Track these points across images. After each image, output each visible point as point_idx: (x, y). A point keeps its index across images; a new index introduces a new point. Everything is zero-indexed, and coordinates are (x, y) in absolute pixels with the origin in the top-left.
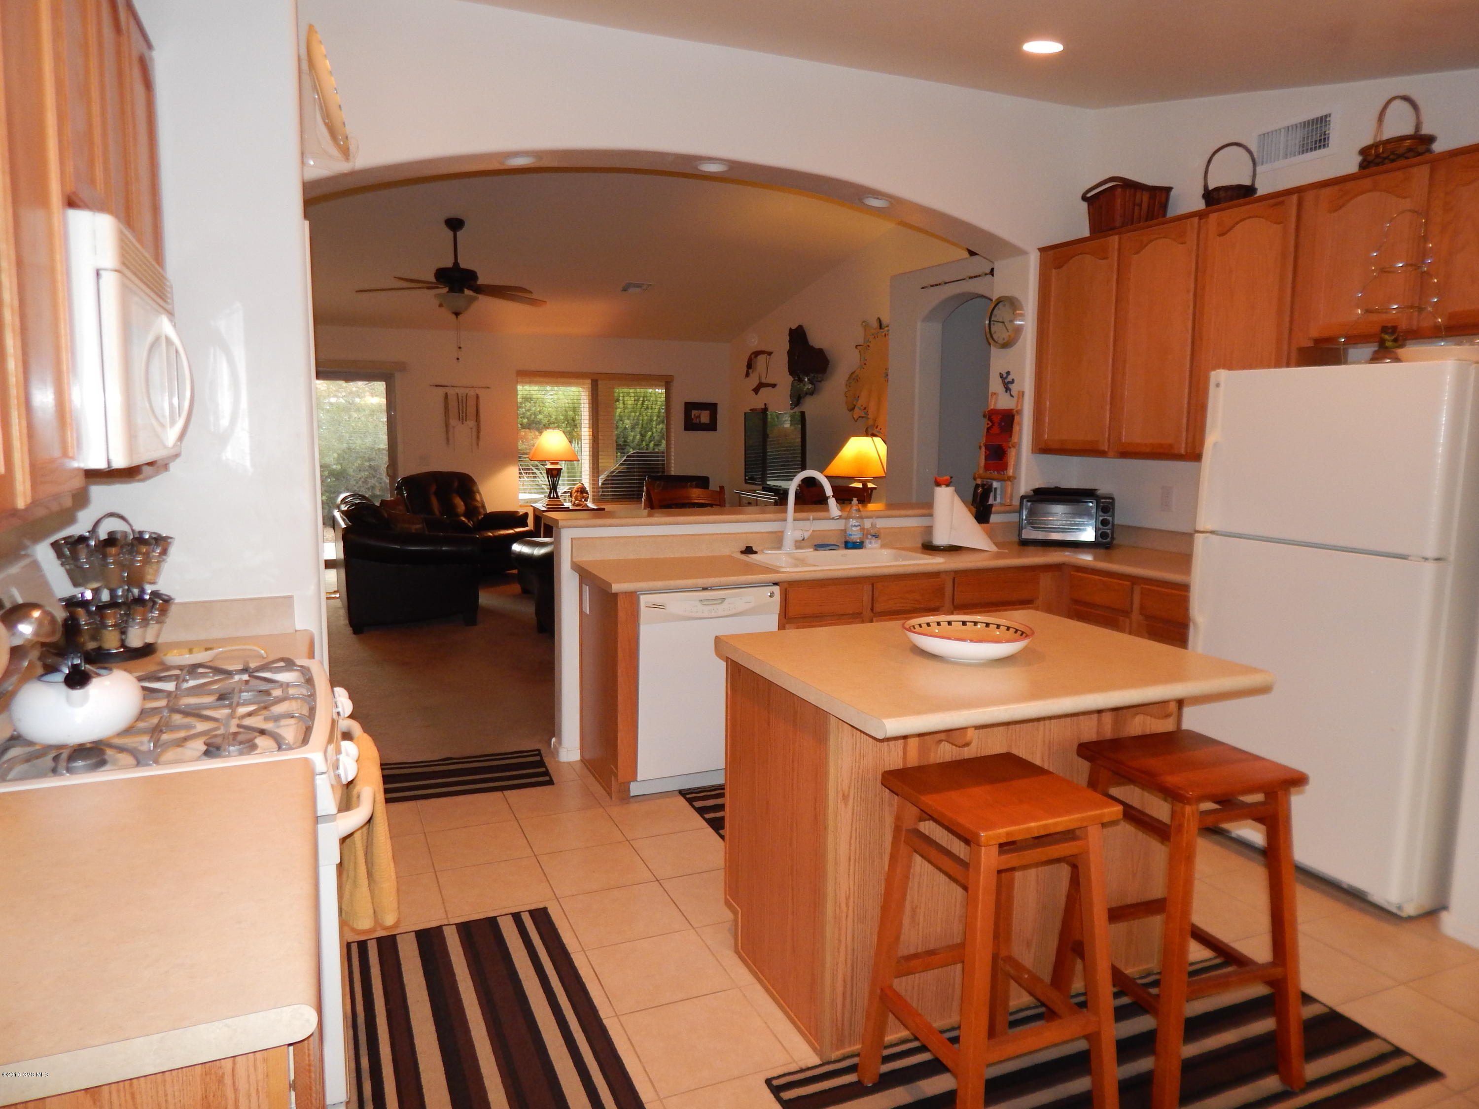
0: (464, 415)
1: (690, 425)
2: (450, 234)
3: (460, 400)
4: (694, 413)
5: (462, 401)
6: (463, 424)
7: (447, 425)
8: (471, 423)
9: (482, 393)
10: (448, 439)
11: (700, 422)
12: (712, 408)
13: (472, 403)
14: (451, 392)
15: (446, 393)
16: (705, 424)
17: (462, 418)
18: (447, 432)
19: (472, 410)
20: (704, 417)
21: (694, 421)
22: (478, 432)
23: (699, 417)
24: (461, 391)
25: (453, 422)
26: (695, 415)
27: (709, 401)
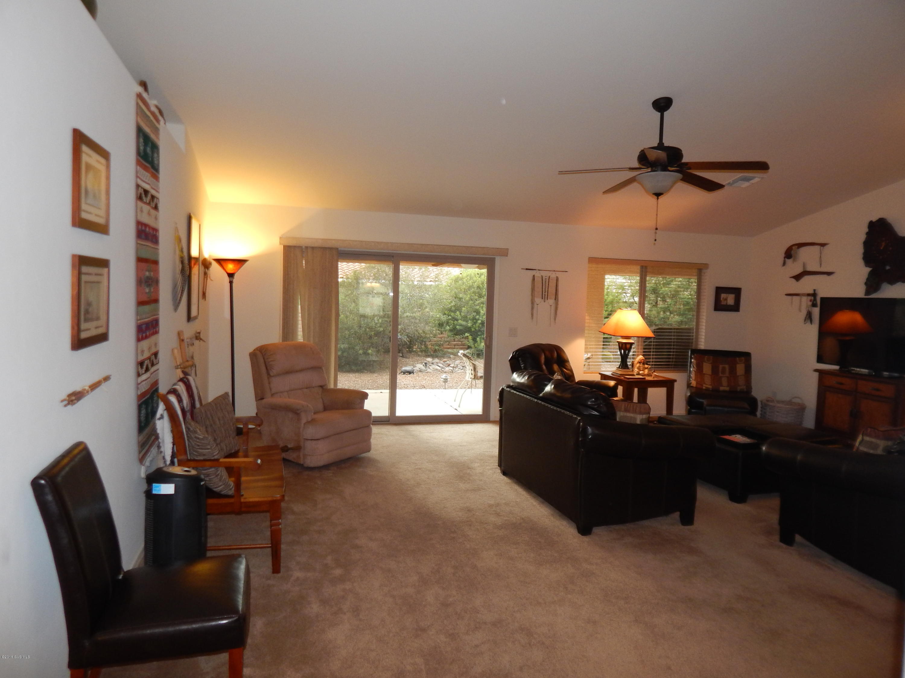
0: (546, 294)
1: (719, 306)
2: (659, 114)
3: (544, 282)
4: (723, 296)
5: (545, 282)
6: (545, 302)
7: (533, 303)
8: (551, 301)
9: (560, 275)
10: (532, 315)
11: (727, 304)
12: (737, 292)
13: (553, 284)
14: (538, 274)
15: (534, 276)
16: (730, 306)
17: (544, 297)
18: (532, 308)
19: (552, 290)
20: (730, 300)
21: (723, 303)
22: (556, 308)
23: (726, 299)
24: (544, 274)
25: (538, 300)
26: (723, 298)
27: (735, 286)
